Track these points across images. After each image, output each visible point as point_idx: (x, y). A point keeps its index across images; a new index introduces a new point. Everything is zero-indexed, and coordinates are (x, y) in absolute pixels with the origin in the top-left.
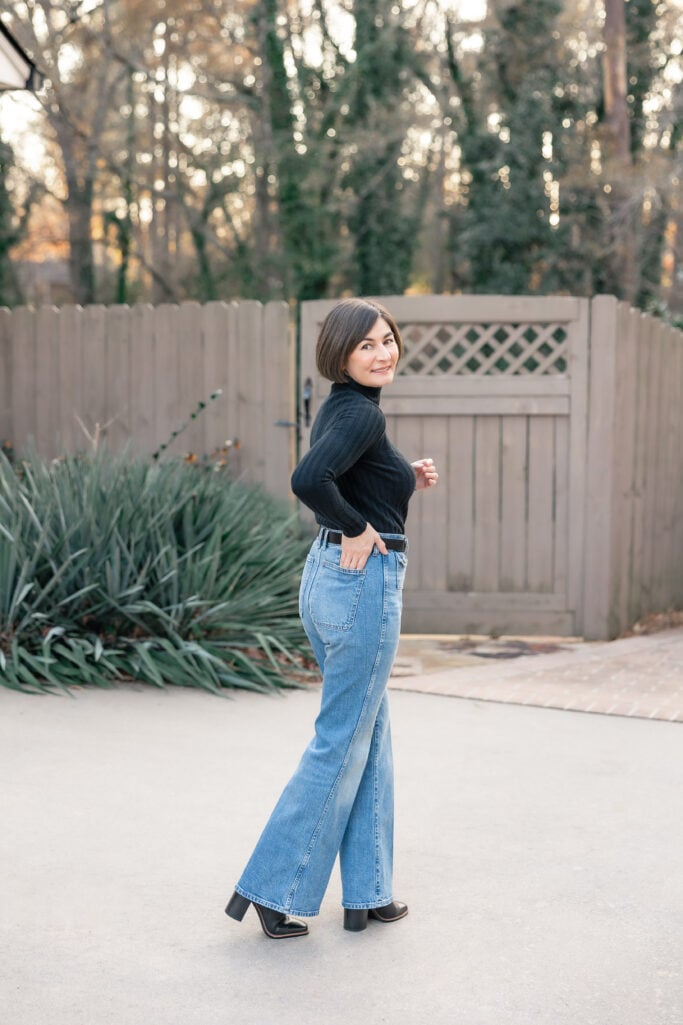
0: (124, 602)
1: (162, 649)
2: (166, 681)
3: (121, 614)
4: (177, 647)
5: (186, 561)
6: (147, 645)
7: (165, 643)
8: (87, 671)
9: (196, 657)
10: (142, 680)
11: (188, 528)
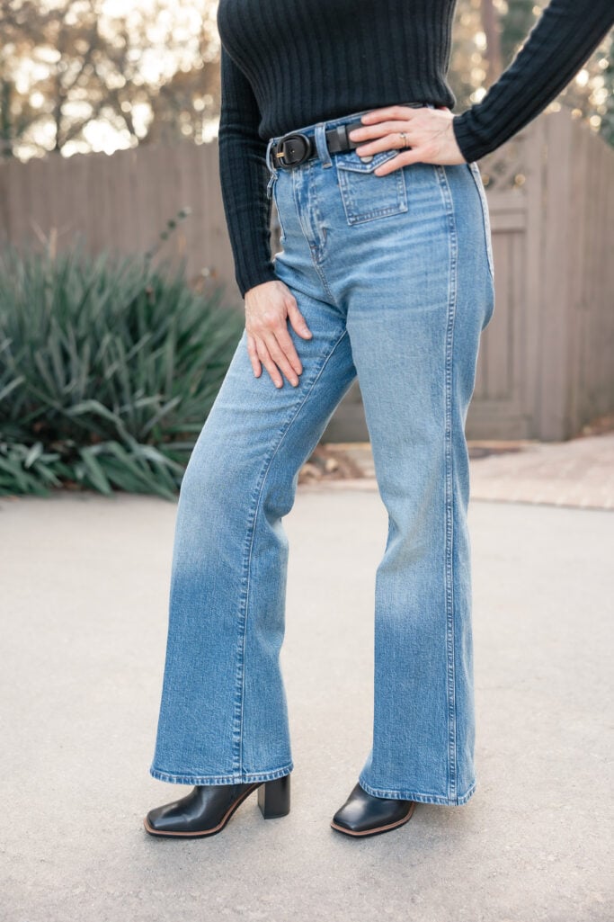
0: (69, 403)
1: (111, 455)
2: (115, 488)
3: (67, 418)
4: (129, 450)
5: (136, 355)
6: (95, 449)
7: (114, 447)
8: (23, 479)
9: (150, 462)
10: (88, 488)
11: (142, 324)
